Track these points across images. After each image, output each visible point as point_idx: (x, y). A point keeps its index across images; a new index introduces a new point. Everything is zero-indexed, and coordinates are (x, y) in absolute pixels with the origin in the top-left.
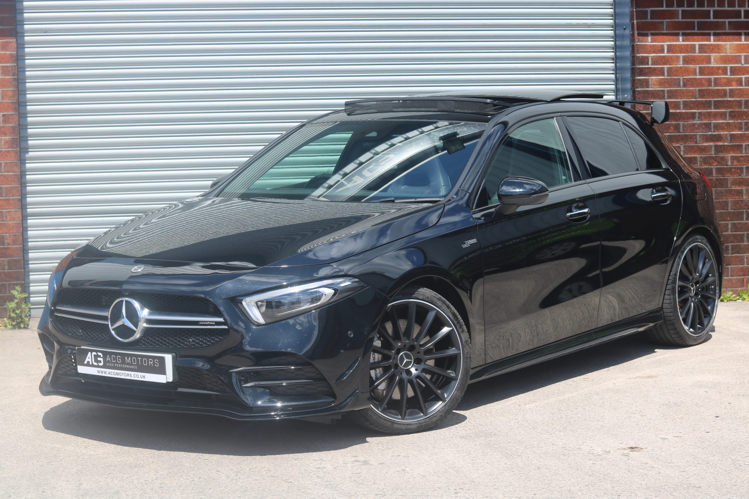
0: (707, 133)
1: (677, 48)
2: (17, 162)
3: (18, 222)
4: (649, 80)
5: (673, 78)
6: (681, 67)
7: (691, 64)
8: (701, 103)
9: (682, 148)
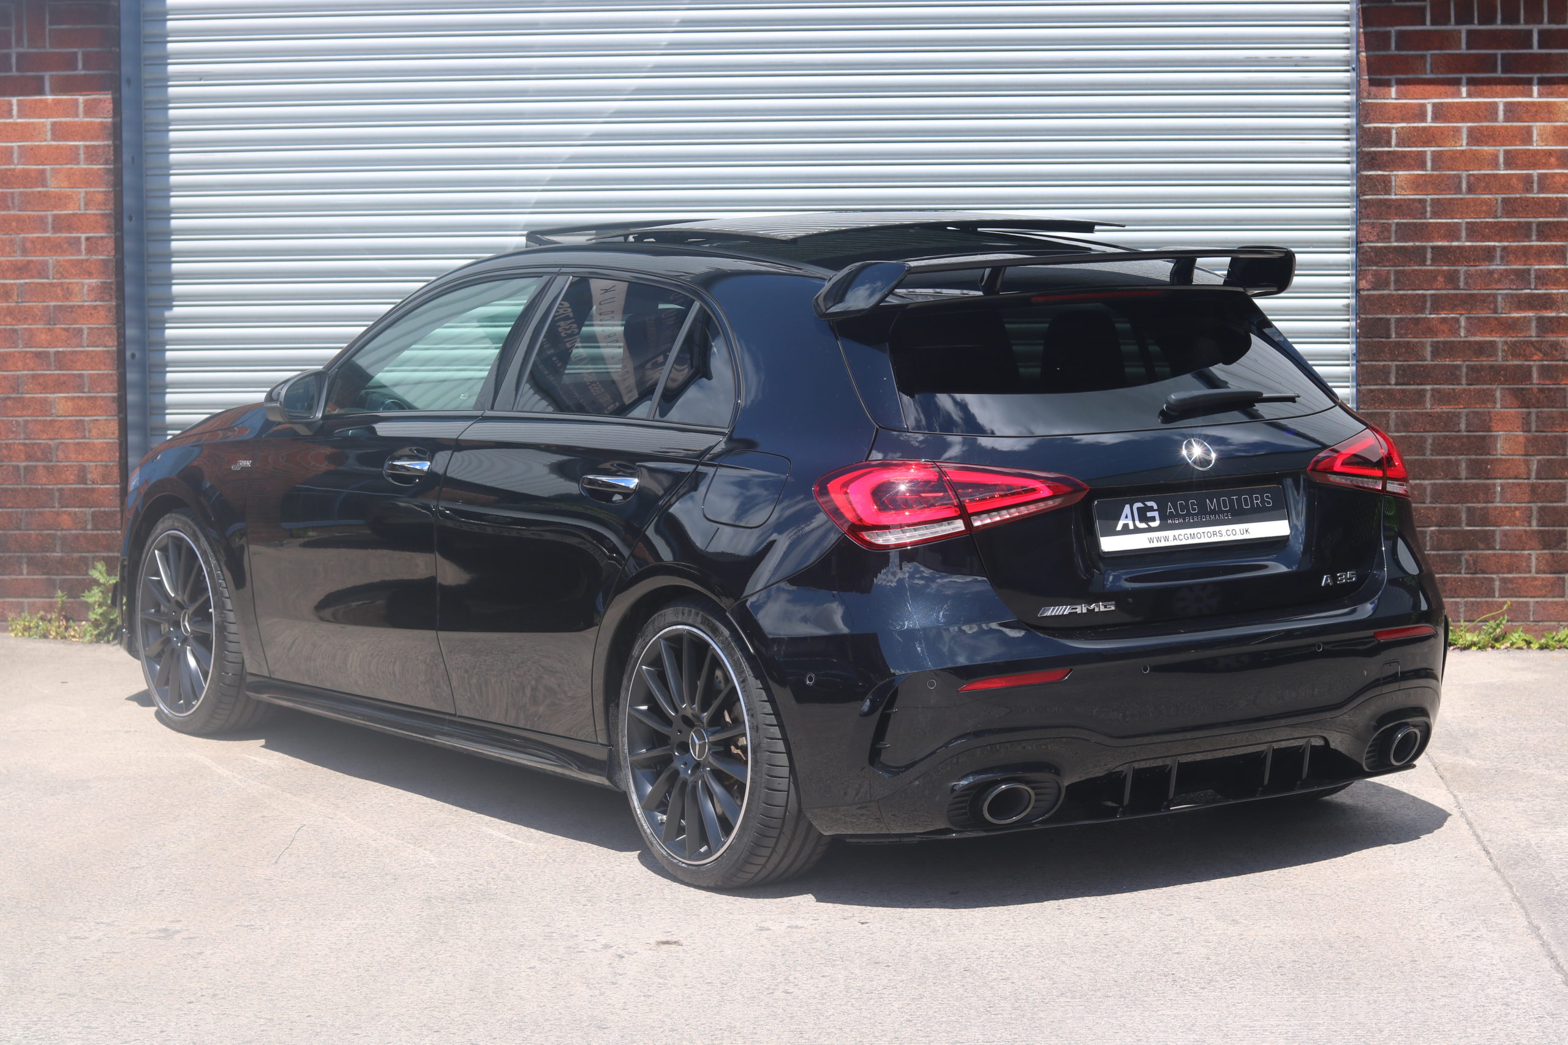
0: (1520, 292)
1: (1455, 110)
2: (110, 328)
3: (111, 441)
4: (1390, 178)
5: (1445, 175)
6: (1463, 151)
7: (1487, 144)
8: (1508, 226)
9: (1463, 323)
